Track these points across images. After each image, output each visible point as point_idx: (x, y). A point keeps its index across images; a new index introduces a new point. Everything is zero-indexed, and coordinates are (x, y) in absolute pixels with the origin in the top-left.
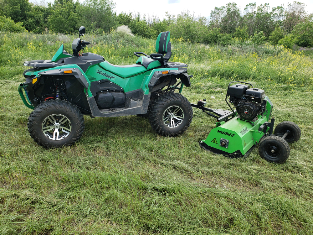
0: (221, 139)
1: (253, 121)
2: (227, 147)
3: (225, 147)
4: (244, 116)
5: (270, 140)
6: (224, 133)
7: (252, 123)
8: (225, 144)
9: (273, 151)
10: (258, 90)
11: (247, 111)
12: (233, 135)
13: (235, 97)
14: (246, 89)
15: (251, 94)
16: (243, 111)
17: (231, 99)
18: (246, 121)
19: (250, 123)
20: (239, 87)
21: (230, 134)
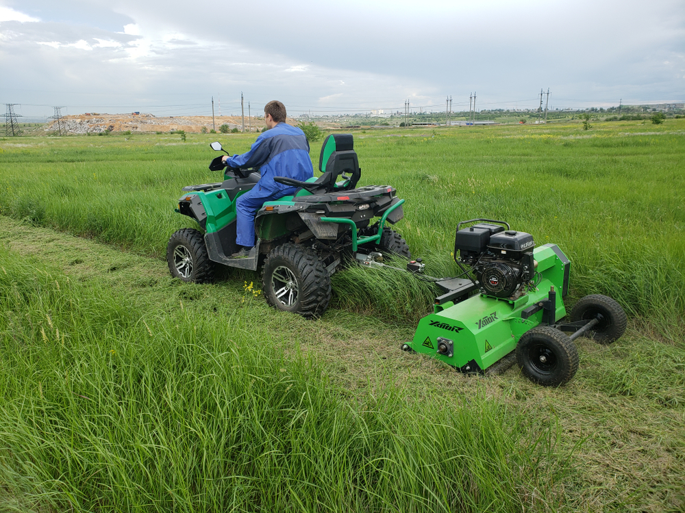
0: (439, 338)
1: (511, 298)
2: (451, 355)
3: (447, 354)
4: (490, 289)
5: (540, 337)
6: (442, 325)
7: (511, 302)
8: (446, 348)
9: (543, 358)
10: (514, 234)
11: (494, 279)
12: (460, 329)
13: (471, 252)
14: (490, 232)
15: (499, 243)
16: (488, 280)
17: (464, 257)
18: (499, 300)
19: (507, 302)
20: (476, 231)
21: (453, 328)
